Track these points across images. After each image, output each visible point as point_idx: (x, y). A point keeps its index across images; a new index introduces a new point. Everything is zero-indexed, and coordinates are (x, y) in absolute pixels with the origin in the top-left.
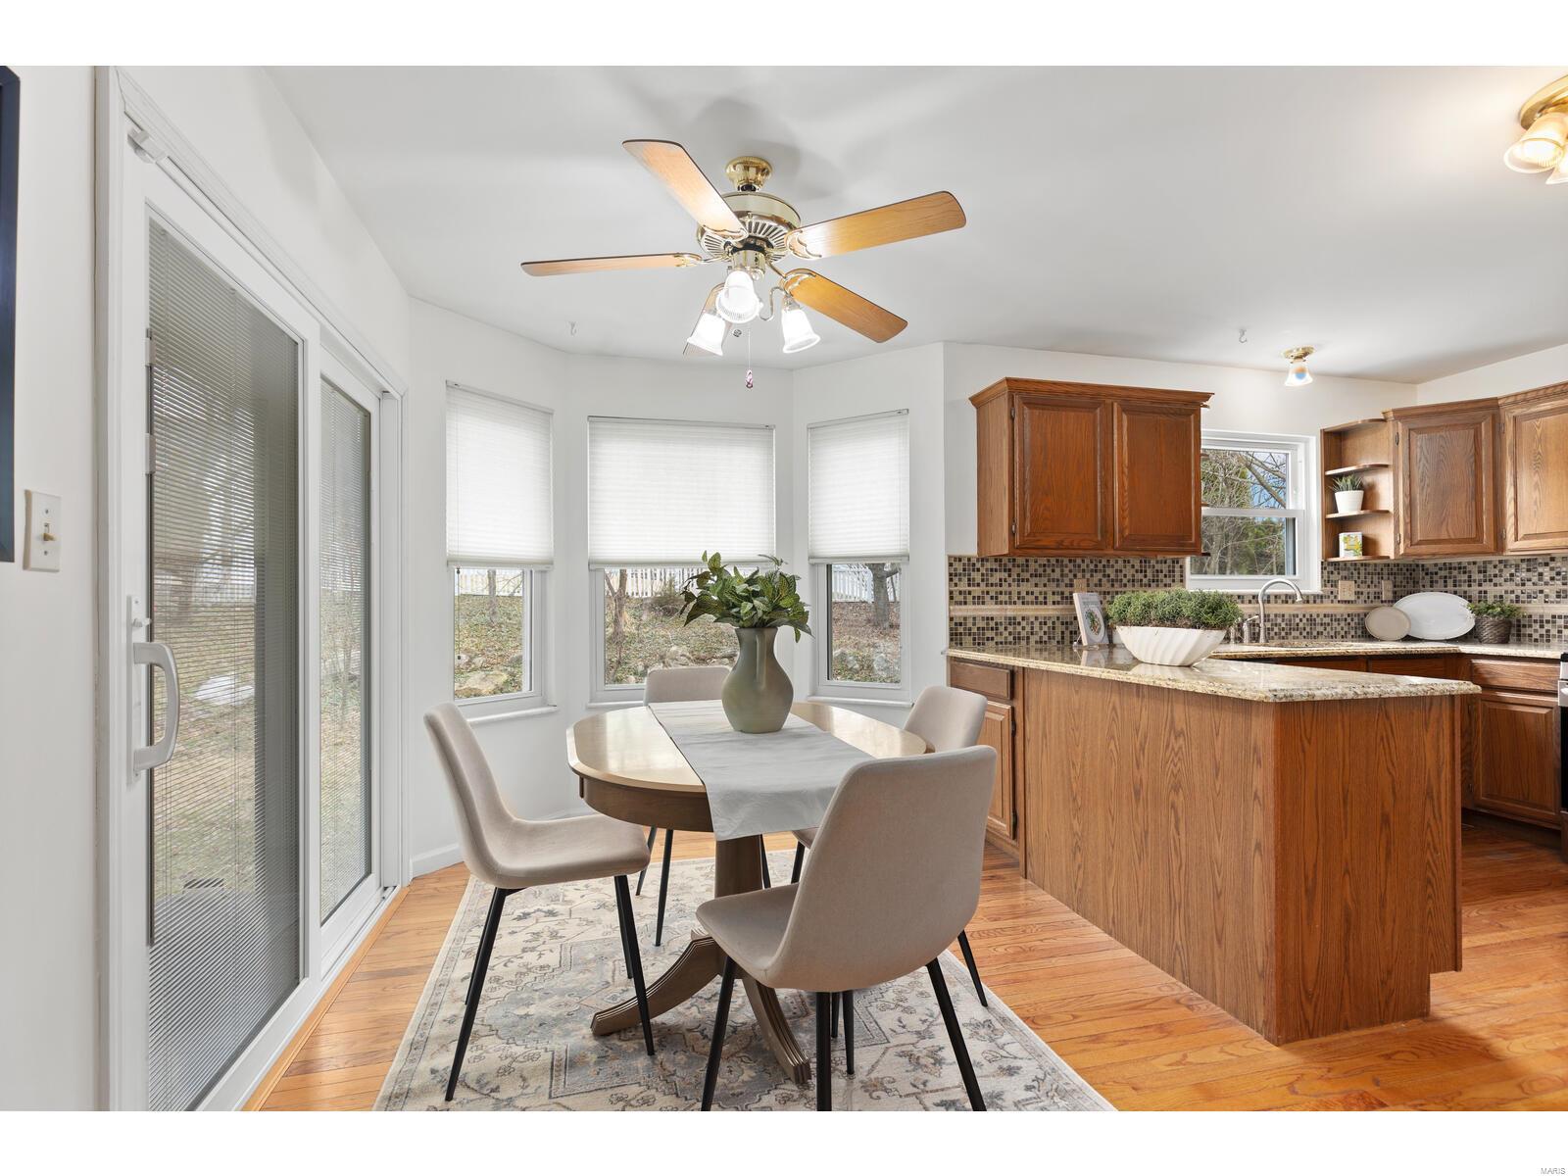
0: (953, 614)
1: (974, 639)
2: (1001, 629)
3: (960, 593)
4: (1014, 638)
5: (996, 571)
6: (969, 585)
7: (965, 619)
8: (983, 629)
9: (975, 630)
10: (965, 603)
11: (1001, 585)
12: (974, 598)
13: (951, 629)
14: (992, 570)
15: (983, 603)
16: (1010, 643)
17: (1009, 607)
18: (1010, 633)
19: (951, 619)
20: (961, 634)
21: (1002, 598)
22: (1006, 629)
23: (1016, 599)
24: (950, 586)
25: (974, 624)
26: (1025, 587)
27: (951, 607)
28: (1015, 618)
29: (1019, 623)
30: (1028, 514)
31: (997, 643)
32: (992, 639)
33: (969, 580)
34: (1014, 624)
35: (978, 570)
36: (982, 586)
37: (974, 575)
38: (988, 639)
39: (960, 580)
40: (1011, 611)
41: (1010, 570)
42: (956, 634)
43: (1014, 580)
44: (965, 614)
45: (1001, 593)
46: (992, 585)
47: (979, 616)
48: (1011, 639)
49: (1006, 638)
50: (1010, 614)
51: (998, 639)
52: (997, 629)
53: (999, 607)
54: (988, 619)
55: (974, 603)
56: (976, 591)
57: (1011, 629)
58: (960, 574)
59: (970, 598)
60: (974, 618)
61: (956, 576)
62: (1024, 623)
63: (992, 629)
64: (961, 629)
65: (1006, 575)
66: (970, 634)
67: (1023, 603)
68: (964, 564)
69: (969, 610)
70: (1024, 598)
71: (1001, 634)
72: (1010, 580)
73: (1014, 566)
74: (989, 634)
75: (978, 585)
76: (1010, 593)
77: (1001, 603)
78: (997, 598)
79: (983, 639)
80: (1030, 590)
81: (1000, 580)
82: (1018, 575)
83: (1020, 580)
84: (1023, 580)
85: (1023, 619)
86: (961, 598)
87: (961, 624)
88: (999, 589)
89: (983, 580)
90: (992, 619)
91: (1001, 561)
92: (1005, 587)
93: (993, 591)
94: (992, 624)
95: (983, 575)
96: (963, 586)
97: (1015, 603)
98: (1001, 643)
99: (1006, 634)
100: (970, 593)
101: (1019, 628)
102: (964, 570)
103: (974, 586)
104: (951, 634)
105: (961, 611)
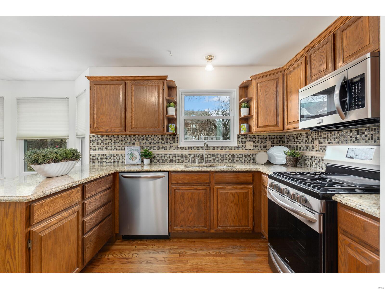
0: (91, 153)
1: (99, 161)
2: (109, 158)
3: (94, 147)
4: (113, 161)
5: (107, 139)
6: (97, 144)
7: (96, 155)
8: (102, 158)
9: (99, 158)
10: (96, 150)
11: (108, 144)
12: (99, 148)
13: (91, 158)
14: (105, 139)
15: (102, 150)
16: (112, 163)
17: (111, 151)
18: (112, 160)
19: (91, 155)
20: (94, 160)
21: (109, 148)
22: (110, 158)
23: (114, 148)
24: (90, 144)
25: (99, 157)
26: (117, 145)
27: (90, 151)
28: (113, 155)
29: (115, 157)
30: (95, 121)
31: (107, 163)
32: (105, 161)
33: (97, 142)
34: (113, 156)
35: (100, 139)
36: (102, 145)
37: (99, 141)
38: (104, 161)
39: (94, 143)
40: (111, 152)
41: (112, 139)
42: (92, 160)
43: (113, 142)
44: (95, 153)
45: (109, 147)
46: (105, 144)
47: (100, 154)
48: (112, 161)
49: (110, 161)
50: (111, 153)
51: (107, 161)
52: (107, 158)
53: (107, 151)
54: (104, 155)
55: (99, 150)
56: (100, 146)
57: (112, 158)
58: (94, 141)
59: (97, 148)
60: (99, 155)
61: (93, 141)
62: (117, 157)
63: (105, 158)
64: (94, 158)
65: (110, 141)
66: (97, 160)
67: (117, 150)
68: (95, 138)
69: (97, 152)
70: (117, 148)
71: (108, 160)
72: (112, 142)
73: (113, 138)
74: (104, 160)
75: (100, 144)
76: (112, 147)
77: (108, 150)
78: (107, 148)
79: (102, 161)
80: (119, 146)
81: (108, 142)
82: (115, 141)
83: (115, 142)
84: (116, 143)
85: (116, 155)
86: (94, 148)
87: (94, 157)
88: (108, 145)
89: (102, 143)
90: (105, 155)
91: (109, 136)
92: (110, 145)
93: (106, 146)
94: (105, 157)
95: (102, 141)
96: (95, 144)
97: (113, 150)
98: (108, 163)
99: (110, 160)
100: (97, 147)
101: (115, 158)
102: (95, 139)
103: (99, 144)
104: (91, 160)
105: (93, 153)
